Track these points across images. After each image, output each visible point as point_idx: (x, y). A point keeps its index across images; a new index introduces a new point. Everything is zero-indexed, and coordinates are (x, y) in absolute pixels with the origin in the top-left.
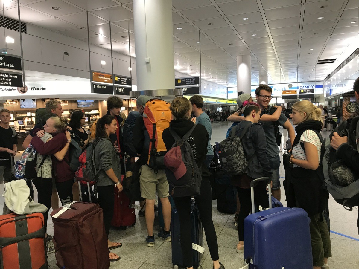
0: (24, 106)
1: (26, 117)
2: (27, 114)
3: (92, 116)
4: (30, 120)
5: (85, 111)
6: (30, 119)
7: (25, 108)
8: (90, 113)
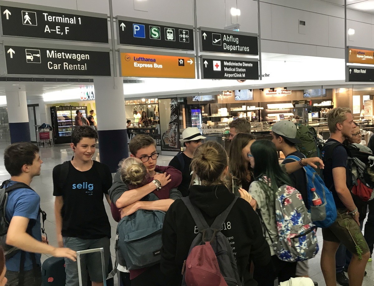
0: (238, 98)
1: (241, 111)
2: (242, 107)
3: (323, 109)
4: (245, 116)
5: (314, 101)
6: (245, 114)
7: (240, 99)
8: (320, 105)
